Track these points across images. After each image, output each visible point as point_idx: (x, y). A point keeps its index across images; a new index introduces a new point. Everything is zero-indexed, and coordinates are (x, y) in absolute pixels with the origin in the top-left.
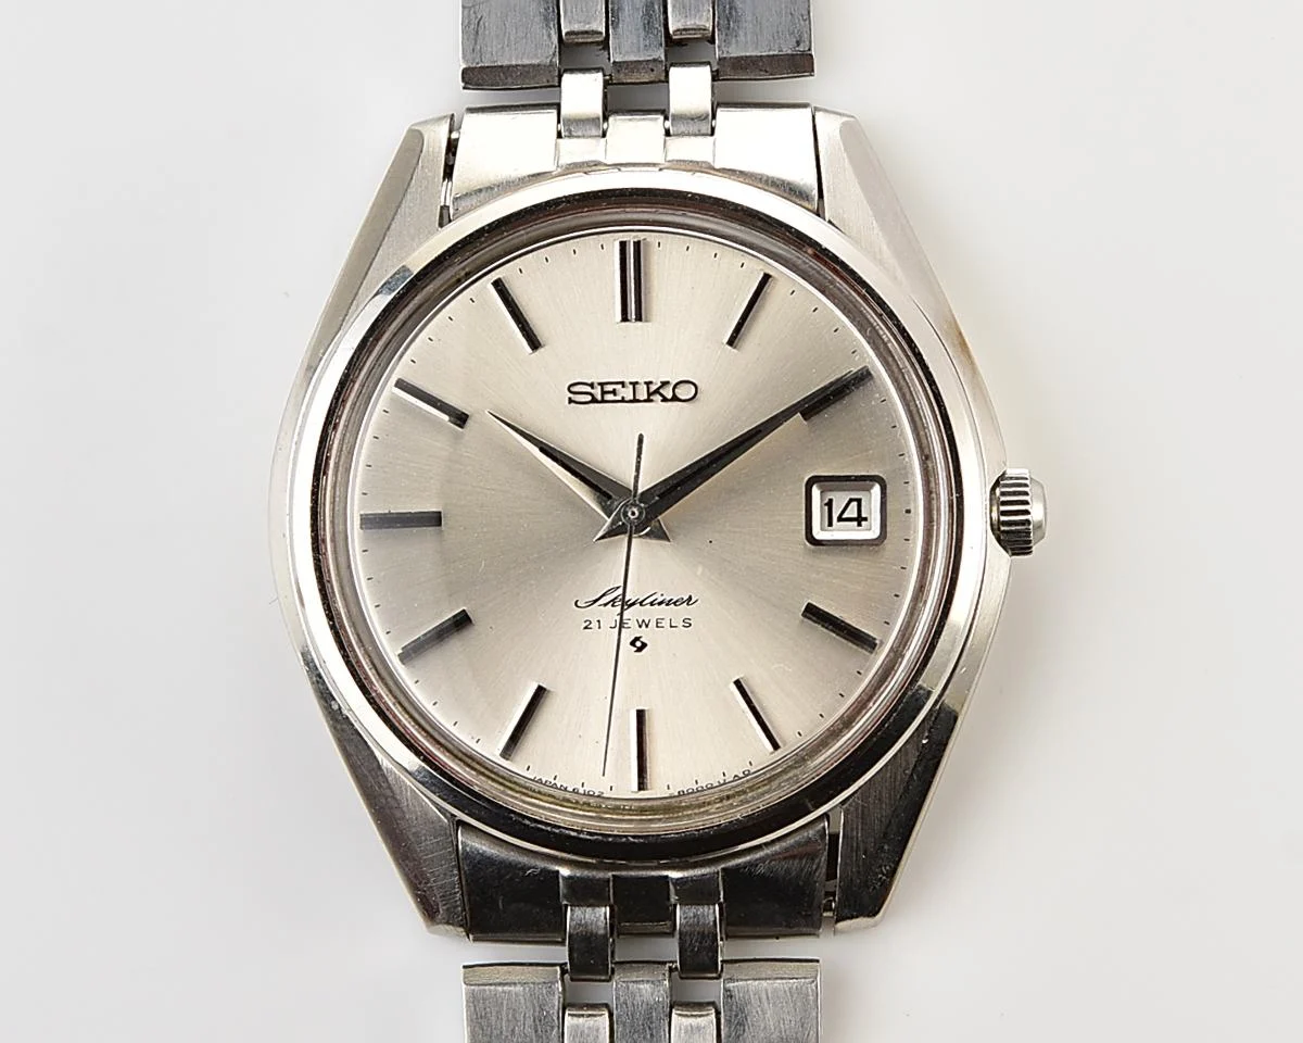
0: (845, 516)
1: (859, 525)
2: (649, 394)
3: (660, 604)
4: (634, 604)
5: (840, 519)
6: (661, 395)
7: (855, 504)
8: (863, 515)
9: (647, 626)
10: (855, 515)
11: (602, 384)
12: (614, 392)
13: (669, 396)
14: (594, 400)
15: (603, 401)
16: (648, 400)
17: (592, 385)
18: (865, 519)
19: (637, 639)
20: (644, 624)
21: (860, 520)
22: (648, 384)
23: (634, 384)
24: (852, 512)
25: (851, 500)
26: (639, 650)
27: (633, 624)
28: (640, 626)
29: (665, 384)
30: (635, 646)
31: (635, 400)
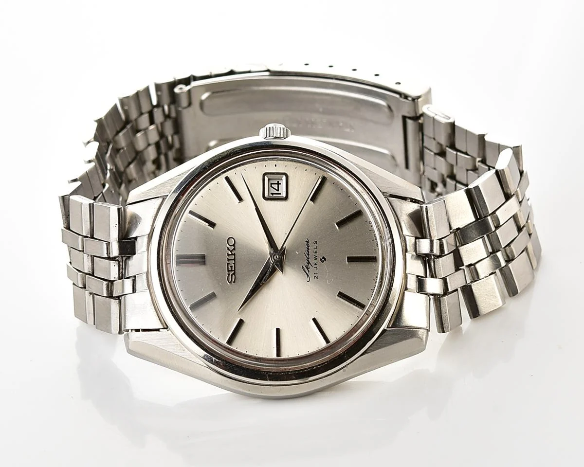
0: (277, 189)
1: (280, 184)
2: (232, 254)
3: (308, 252)
4: (308, 261)
5: (278, 190)
6: (232, 250)
7: (273, 185)
8: (277, 182)
9: (316, 257)
10: (277, 185)
11: (228, 271)
12: (231, 267)
13: (233, 247)
14: (234, 274)
15: (234, 271)
16: (234, 254)
17: (229, 274)
18: (278, 182)
19: (321, 260)
20: (316, 258)
21: (278, 184)
22: (228, 255)
23: (228, 260)
24: (276, 186)
25: (271, 186)
26: (325, 259)
27: (315, 262)
28: (316, 259)
29: (228, 249)
30: (324, 261)
31: (234, 259)
